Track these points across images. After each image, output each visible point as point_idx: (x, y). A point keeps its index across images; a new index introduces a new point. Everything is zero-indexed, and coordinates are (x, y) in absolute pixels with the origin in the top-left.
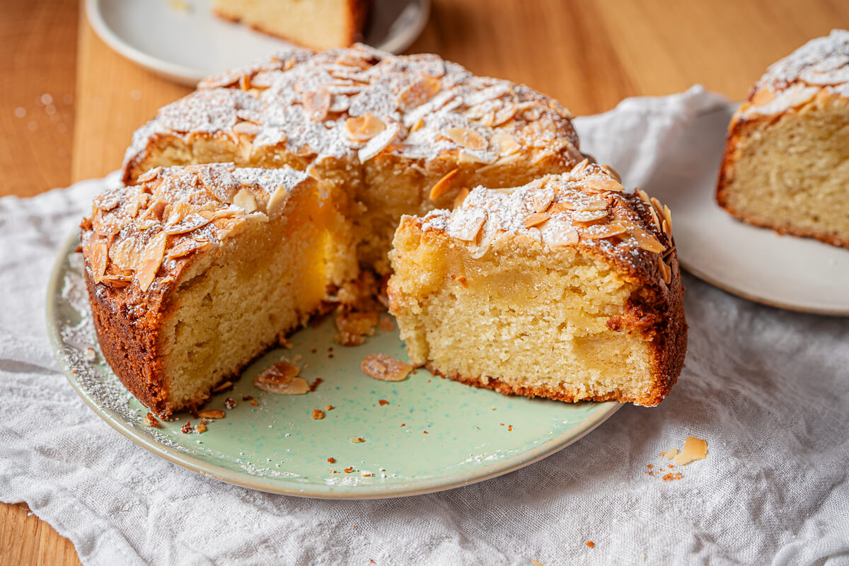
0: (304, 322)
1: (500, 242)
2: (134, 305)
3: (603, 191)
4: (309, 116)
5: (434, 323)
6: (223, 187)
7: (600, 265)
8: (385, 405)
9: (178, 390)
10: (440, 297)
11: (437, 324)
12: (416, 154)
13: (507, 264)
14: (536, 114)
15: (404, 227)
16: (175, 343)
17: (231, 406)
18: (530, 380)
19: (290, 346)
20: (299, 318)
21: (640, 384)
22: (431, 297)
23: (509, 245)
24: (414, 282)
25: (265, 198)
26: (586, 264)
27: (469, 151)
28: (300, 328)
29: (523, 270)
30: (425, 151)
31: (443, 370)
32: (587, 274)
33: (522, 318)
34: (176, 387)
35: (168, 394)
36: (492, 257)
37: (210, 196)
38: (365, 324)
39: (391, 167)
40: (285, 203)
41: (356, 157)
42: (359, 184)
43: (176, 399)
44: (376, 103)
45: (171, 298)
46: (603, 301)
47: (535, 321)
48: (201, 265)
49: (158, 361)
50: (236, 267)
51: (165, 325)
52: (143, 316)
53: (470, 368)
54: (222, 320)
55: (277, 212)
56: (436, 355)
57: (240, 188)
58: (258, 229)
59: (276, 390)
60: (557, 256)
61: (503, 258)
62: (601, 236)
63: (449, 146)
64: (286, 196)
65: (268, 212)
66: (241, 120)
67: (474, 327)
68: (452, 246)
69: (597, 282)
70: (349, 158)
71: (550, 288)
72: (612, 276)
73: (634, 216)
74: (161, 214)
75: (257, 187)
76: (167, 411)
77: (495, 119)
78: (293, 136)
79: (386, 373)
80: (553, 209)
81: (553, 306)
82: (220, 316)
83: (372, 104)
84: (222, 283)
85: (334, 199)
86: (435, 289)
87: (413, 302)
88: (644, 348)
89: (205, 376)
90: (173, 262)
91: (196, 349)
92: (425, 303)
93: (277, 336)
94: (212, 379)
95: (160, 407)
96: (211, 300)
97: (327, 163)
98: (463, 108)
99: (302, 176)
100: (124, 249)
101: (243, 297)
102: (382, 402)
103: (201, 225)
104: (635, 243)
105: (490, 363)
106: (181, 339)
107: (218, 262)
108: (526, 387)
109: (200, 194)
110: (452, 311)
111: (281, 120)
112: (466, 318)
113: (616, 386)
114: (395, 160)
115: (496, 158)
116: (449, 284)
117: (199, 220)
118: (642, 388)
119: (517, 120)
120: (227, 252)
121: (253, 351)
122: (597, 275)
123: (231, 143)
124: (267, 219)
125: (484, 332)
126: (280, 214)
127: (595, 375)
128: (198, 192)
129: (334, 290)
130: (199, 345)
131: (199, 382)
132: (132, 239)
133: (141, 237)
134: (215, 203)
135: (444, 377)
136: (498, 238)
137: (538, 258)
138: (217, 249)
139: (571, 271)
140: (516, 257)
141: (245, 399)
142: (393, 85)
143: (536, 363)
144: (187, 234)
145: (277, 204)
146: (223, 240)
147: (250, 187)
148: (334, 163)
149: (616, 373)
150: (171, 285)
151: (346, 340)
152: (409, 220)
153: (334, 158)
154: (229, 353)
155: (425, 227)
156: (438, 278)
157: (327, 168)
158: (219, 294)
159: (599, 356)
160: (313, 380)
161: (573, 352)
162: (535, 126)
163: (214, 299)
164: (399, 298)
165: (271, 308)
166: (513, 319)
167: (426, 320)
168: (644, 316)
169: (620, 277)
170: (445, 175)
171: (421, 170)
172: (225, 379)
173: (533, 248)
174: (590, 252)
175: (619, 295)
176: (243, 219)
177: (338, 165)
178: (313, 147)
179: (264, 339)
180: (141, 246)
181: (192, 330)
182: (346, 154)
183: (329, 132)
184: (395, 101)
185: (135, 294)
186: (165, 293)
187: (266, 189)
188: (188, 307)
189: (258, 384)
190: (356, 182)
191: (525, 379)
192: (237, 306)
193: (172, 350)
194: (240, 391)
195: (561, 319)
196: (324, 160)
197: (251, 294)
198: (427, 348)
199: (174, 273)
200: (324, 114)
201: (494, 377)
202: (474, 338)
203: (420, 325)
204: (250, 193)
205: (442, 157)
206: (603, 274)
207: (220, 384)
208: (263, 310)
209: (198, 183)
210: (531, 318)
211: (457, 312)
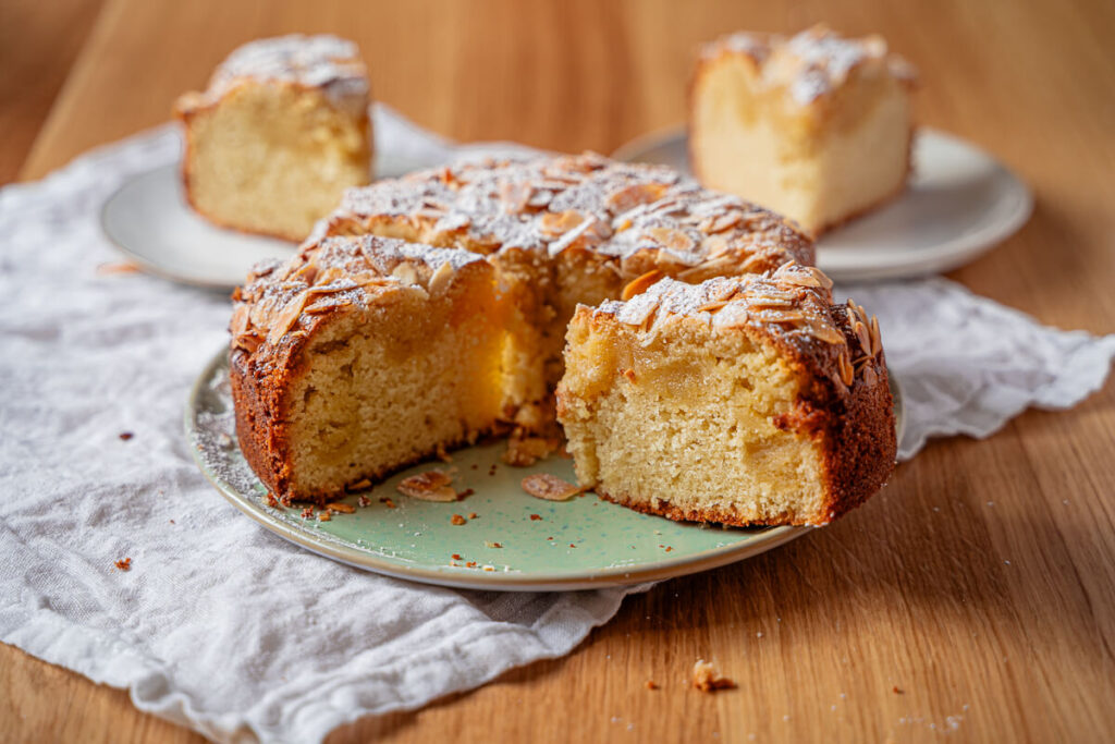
0: (471, 438)
1: (669, 326)
2: (263, 363)
3: (796, 286)
4: (504, 207)
5: (604, 433)
6: (384, 257)
7: (768, 351)
8: (537, 521)
9: (304, 470)
10: (611, 398)
11: (607, 434)
12: (612, 250)
13: (676, 352)
14: (764, 225)
15: (578, 319)
16: (304, 411)
17: (365, 503)
18: (702, 501)
19: (448, 459)
20: (466, 433)
21: (811, 499)
22: (600, 398)
23: (677, 328)
24: (580, 378)
25: (428, 275)
26: (754, 351)
27: (670, 250)
28: (464, 445)
29: (693, 360)
30: (622, 248)
31: (612, 494)
32: (754, 361)
33: (692, 421)
34: (301, 467)
35: (292, 473)
36: (660, 345)
37: (368, 265)
38: (540, 447)
39: (582, 265)
40: (450, 282)
41: (546, 251)
42: (548, 284)
43: (301, 483)
44: (584, 201)
45: (302, 355)
46: (772, 396)
47: (705, 425)
48: (340, 327)
49: (281, 427)
50: (384, 343)
51: (293, 386)
52: (270, 374)
53: (640, 488)
54: (364, 403)
55: (440, 291)
56: (606, 474)
57: (403, 261)
58: (414, 304)
59: (419, 496)
60: (724, 341)
61: (672, 346)
62: (772, 320)
63: (649, 244)
64: (452, 274)
65: (430, 290)
66: (427, 206)
67: (643, 436)
68: (620, 333)
69: (764, 371)
70: (537, 251)
71: (720, 381)
72: (778, 364)
73: (821, 310)
74: (311, 278)
75: (422, 262)
76: (289, 494)
77: (713, 225)
78: (480, 222)
79: (548, 491)
80: (735, 297)
81: (722, 404)
82: (363, 398)
83: (578, 201)
84: (365, 357)
85: (516, 296)
86: (605, 389)
87: (580, 404)
88: (814, 454)
89: (340, 466)
90: (309, 317)
91: (329, 428)
92: (594, 408)
93: (435, 447)
94: (348, 472)
95: (282, 486)
96: (352, 375)
97: (512, 253)
98: (683, 213)
99: (475, 257)
100: (264, 307)
101: (391, 383)
102: (534, 517)
103: (348, 286)
104: (811, 331)
105: (661, 481)
106: (311, 408)
107: (362, 329)
108: (697, 510)
109: (358, 262)
110: (621, 416)
111: (472, 208)
112: (635, 423)
113: (787, 504)
114: (588, 256)
115: (701, 260)
116: (618, 382)
117: (347, 282)
118: (812, 504)
119: (738, 229)
120: (373, 320)
121: (403, 455)
122: (764, 362)
123: (410, 229)
124: (427, 296)
125: (654, 441)
126: (443, 293)
127: (766, 489)
128: (356, 259)
129: (514, 410)
130: (335, 425)
131: (331, 470)
132: (275, 297)
133: (284, 297)
134: (371, 272)
135: (613, 501)
136: (667, 321)
137: (706, 344)
138: (361, 313)
139: (738, 358)
140: (684, 343)
141: (383, 500)
142: (608, 187)
143: (708, 479)
144: (331, 294)
145: (442, 281)
146: (370, 305)
147: (414, 262)
148: (520, 255)
149: (788, 486)
150: (304, 341)
151: (513, 459)
152: (585, 310)
153: (518, 249)
154: (370, 447)
155: (596, 312)
156: (607, 373)
157: (512, 260)
158: (361, 369)
159: (770, 465)
160: (463, 490)
161: (744, 461)
162: (757, 236)
163: (355, 373)
164: (566, 399)
165: (428, 408)
166: (684, 424)
167: (595, 429)
168: (813, 411)
169: (787, 364)
170: (641, 274)
171: (617, 270)
172: (363, 477)
173: (701, 333)
174: (757, 335)
175: (786, 386)
176: (396, 288)
177: (524, 257)
178: (500, 235)
179: (417, 443)
180: (282, 304)
181: (325, 402)
182: (535, 246)
183: (522, 226)
184: (606, 201)
185: (266, 350)
186: (294, 347)
187: (431, 265)
188: (322, 372)
189: (401, 488)
190: (544, 281)
191: (697, 500)
192: (384, 392)
193: (299, 419)
194: (378, 493)
195: (730, 421)
196: (509, 250)
197: (403, 381)
198: (596, 464)
199: (307, 328)
200: (521, 206)
201: (666, 500)
202: (644, 450)
203: (590, 436)
204: (412, 267)
205: (640, 254)
206: (770, 362)
207: (356, 481)
208: (417, 408)
209: (359, 253)
210: (701, 421)
211: (628, 417)
